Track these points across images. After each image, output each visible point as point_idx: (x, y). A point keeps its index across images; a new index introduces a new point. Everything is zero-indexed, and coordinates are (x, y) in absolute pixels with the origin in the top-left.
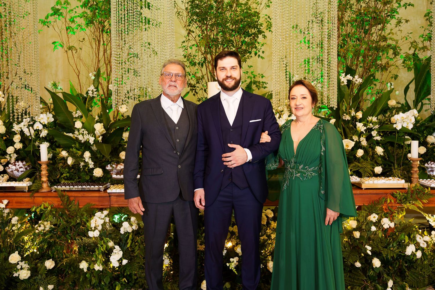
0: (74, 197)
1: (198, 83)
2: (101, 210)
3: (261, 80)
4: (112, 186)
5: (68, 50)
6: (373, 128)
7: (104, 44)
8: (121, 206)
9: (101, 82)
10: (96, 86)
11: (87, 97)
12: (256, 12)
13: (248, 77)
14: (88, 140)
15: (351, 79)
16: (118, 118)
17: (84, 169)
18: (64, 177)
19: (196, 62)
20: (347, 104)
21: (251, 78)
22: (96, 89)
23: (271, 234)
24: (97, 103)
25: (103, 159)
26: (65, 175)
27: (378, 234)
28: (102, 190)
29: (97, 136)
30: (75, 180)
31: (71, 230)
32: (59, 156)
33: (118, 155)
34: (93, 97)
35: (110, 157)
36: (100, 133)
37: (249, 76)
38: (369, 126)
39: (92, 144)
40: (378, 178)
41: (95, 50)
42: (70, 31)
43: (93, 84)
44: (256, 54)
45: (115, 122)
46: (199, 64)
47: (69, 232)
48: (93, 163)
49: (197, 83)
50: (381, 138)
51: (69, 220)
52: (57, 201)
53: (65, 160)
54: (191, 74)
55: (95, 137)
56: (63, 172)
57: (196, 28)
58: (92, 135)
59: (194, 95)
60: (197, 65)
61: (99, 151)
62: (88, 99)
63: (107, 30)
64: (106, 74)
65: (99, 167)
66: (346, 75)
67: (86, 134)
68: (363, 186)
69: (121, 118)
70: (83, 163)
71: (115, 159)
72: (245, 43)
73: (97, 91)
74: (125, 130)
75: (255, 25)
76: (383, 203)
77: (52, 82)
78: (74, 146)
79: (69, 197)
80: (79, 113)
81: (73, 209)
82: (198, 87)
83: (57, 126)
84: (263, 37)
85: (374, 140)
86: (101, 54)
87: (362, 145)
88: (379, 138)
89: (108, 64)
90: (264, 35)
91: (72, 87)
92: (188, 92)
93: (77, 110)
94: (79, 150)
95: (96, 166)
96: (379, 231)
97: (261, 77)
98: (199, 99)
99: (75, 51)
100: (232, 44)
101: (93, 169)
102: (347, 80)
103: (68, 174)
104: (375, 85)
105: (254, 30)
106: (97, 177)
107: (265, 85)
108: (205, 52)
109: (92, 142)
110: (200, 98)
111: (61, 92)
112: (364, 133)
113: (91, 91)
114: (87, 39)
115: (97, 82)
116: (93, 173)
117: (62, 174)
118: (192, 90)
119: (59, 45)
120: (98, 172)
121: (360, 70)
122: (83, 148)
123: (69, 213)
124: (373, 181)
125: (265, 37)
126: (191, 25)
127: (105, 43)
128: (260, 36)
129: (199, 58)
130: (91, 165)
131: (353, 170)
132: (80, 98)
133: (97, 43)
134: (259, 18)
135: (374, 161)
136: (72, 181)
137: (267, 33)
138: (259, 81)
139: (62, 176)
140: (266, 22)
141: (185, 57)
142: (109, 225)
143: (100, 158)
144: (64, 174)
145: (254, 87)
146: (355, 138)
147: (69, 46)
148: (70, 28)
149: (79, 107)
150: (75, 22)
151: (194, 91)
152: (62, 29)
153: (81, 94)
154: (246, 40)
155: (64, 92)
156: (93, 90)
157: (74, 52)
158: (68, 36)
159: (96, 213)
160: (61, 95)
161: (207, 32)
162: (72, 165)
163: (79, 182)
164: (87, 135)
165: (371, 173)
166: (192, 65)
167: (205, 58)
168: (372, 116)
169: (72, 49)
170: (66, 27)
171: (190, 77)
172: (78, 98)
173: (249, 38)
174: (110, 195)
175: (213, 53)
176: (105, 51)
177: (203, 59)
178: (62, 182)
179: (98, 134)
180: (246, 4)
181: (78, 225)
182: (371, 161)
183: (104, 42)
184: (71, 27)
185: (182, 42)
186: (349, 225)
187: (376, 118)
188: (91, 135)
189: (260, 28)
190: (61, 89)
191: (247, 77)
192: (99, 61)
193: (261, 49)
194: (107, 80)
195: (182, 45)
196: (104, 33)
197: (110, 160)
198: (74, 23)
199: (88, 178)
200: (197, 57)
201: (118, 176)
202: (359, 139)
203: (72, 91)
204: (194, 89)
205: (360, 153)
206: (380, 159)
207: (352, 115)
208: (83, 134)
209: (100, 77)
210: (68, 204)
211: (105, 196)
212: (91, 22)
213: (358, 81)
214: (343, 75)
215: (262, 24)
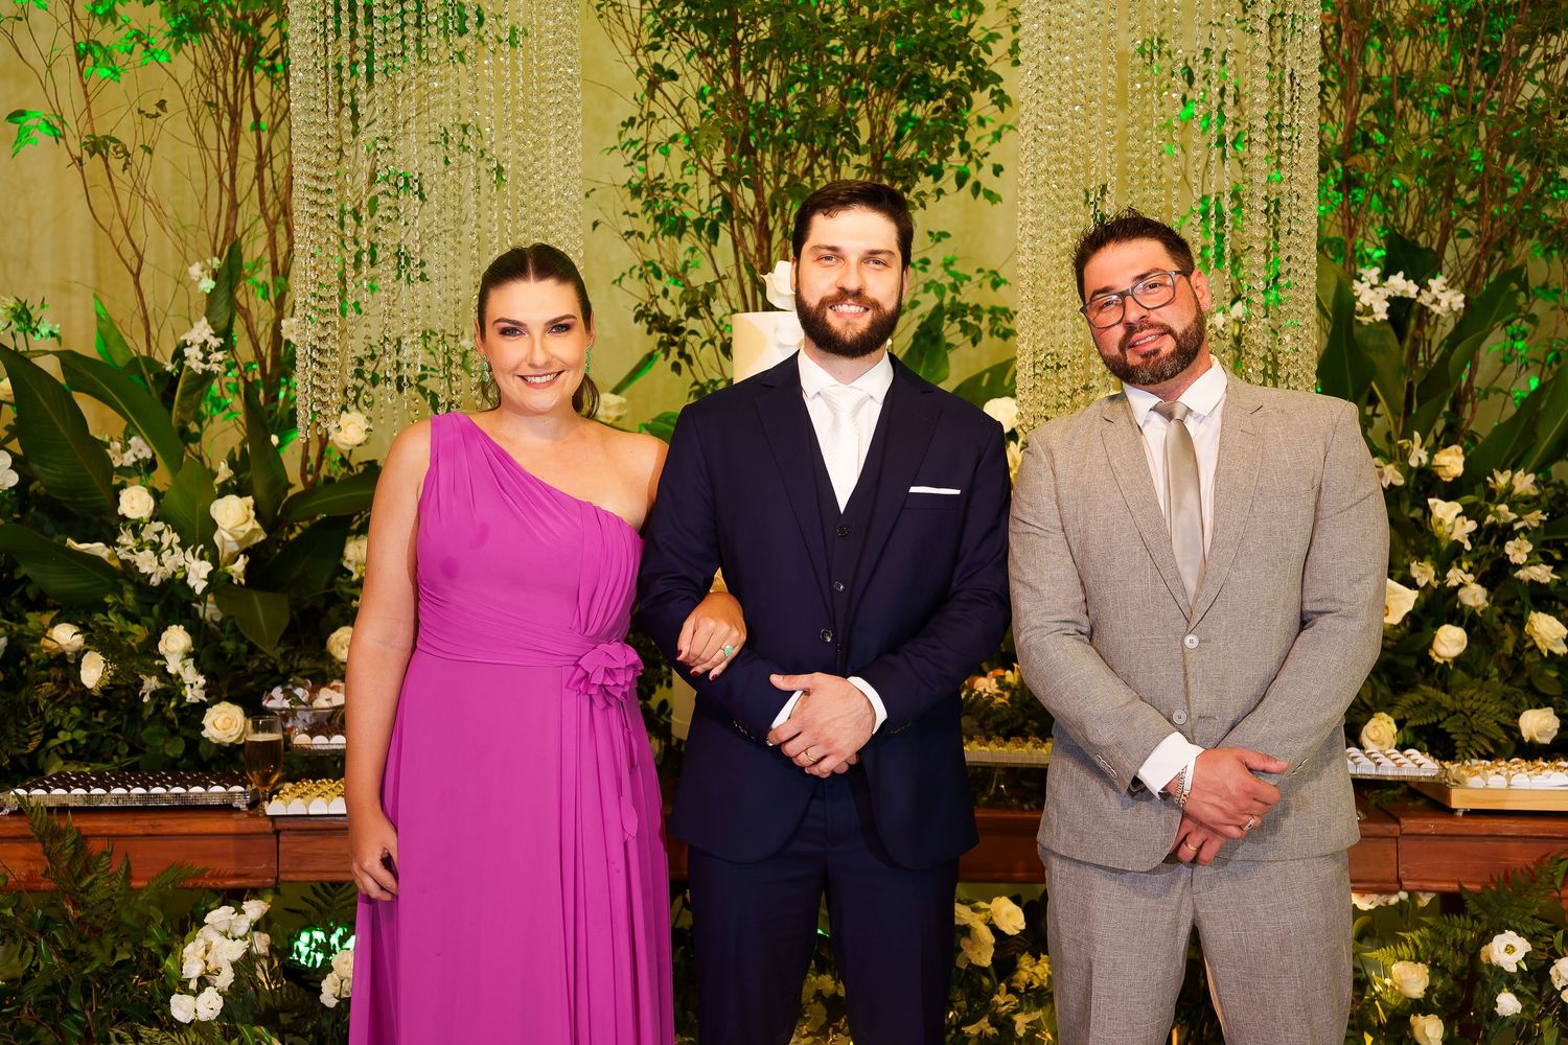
0: (109, 836)
1: (693, 312)
2: (234, 897)
3: (987, 298)
4: (288, 786)
5: (86, 153)
6: (1517, 526)
7: (257, 127)
8: (327, 877)
9: (243, 302)
10: (223, 324)
11: (179, 375)
13: (927, 288)
14: (180, 575)
15: (1413, 295)
16: (323, 472)
17: (159, 708)
18: (63, 745)
19: (683, 219)
20: (1394, 413)
21: (940, 290)
22: (221, 340)
23: (1015, 1012)
24: (223, 402)
25: (248, 660)
26: (68, 737)
27: (1541, 1035)
28: (243, 807)
29: (224, 555)
30: (115, 758)
31: (87, 996)
32: (40, 649)
33: (323, 643)
34: (208, 376)
35: (282, 650)
36: (239, 542)
37: (933, 282)
38: (1497, 514)
39: (198, 591)
40: (1540, 762)
41: (214, 154)
42: (96, 61)
43: (207, 315)
44: (961, 179)
45: (311, 490)
46: (699, 224)
47: (75, 1006)
48: (202, 680)
49: (688, 315)
50: (1553, 572)
51: (82, 948)
52: (24, 859)
53: (67, 664)
54: (664, 272)
55: (215, 560)
56: (57, 724)
57: (688, 60)
58: (202, 551)
59: (676, 367)
60: (692, 230)
61: (232, 626)
62: (184, 384)
63: (272, 58)
64: (267, 267)
65: (233, 700)
66: (1384, 277)
67: (170, 547)
68: (1458, 800)
69: (340, 473)
70: (154, 678)
71: (304, 663)
72: (913, 128)
73: (228, 345)
74: (355, 527)
75: (953, 48)
76: (1558, 883)
77: (11, 303)
78: (114, 604)
79: (83, 839)
80: (140, 448)
81: (100, 895)
82: (693, 332)
83: (33, 510)
84: (994, 102)
85: (1519, 581)
86: (246, 171)
87: (1463, 606)
88: (1543, 574)
89: (276, 222)
90: (1001, 92)
91: (105, 326)
92: (650, 357)
93: (130, 436)
94: (136, 621)
95: (214, 694)
96: (1546, 1023)
97: (987, 283)
98: (702, 385)
99: (123, 161)
100: (848, 135)
101: (200, 709)
102: (1389, 299)
103: (80, 735)
104: (1532, 319)
105: (952, 69)
106: (219, 746)
107: (1004, 324)
108: (725, 170)
109: (198, 583)
110: (703, 380)
111: (55, 353)
112: (1468, 546)
113: (196, 348)
114: (174, 102)
115: (224, 306)
116: (203, 728)
117: (51, 732)
118: (665, 346)
119: (43, 126)
120: (224, 723)
121: (1462, 249)
122: (156, 609)
123: (79, 913)
124: (1508, 778)
125: (1001, 100)
126: (665, 45)
127: (264, 125)
128: (981, 99)
129: (701, 197)
130: (194, 686)
131: (1410, 724)
132: (143, 377)
133: (226, 124)
135: (1521, 681)
136: (100, 766)
137: (1014, 82)
138: (977, 307)
139: (54, 742)
140: (1015, 29)
141: (636, 192)
142: (270, 966)
143: (236, 654)
144: (61, 734)
145: (951, 331)
146: (1423, 572)
147: (94, 137)
148: (96, 49)
149: (139, 419)
150: (120, 22)
151: (674, 350)
152: (55, 54)
153: (149, 361)
154: (918, 112)
155: (71, 353)
156: (206, 342)
157: (116, 164)
158: (85, 86)
159: (209, 911)
160: (51, 365)
161: (737, 77)
162: (102, 690)
163: (134, 768)
164: (178, 549)
165: (1503, 739)
166: (669, 232)
167: (728, 202)
168: (1514, 469)
169: (107, 149)
170: (76, 44)
171: (658, 287)
172: (136, 378)
173: (932, 105)
174: (280, 825)
175: (764, 176)
176: (263, 159)
177: (718, 202)
178: (52, 771)
179: (228, 545)
181: (123, 971)
182: (1508, 681)
183: (257, 115)
184: (98, 43)
185: (623, 124)
186: (1388, 981)
187: (1531, 477)
188: (193, 552)
189: (982, 61)
190: (52, 334)
191: (921, 287)
192: (234, 206)
193: (986, 155)
194: (273, 299)
195: (620, 135)
196: (259, 74)
197: (281, 668)
198: (114, 22)
199: (176, 749)
200: (689, 193)
201: (320, 741)
202: (1441, 575)
203: (106, 344)
204: (674, 344)
205: (1450, 641)
206: (1554, 674)
207: (1413, 463)
208: (157, 548)
209: (238, 279)
210: (78, 869)
211: (253, 829)
212: (198, 25)
213: (1444, 304)
214: (1372, 274)
215: (993, 37)
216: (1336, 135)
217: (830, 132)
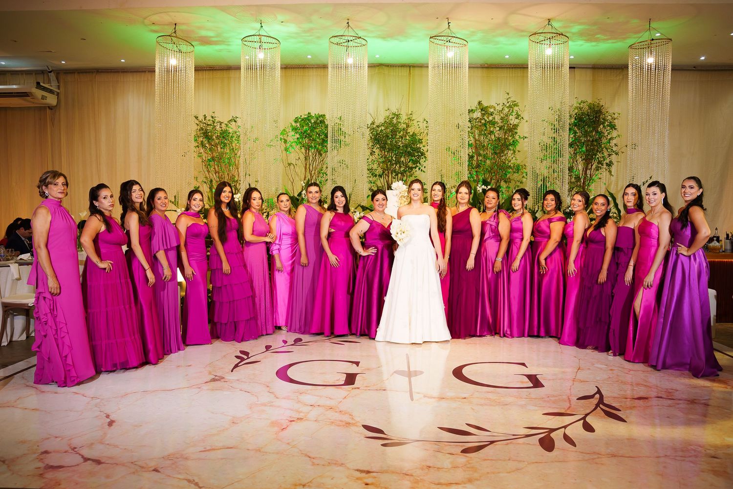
11: (300, 199)
12: (420, 139)
19: (376, 174)
44: (419, 169)
46: (379, 175)
57: (377, 151)
75: (418, 150)
86: (308, 166)
102: (482, 189)
105: (418, 153)
108: (383, 167)
114: (301, 158)
121: (493, 181)
125: (425, 157)
126: (373, 147)
128: (422, 157)
129: (379, 171)
134: (422, 143)
137: (427, 155)
141: (368, 170)
147: (288, 163)
148: (288, 149)
158: (286, 155)
167: (383, 172)
169: (291, 165)
170: (285, 148)
171: (372, 185)
173: (415, 158)
180: (412, 135)
193: (423, 165)
214: (480, 185)
215: (424, 146)
216: (474, 163)
217: (398, 162)
